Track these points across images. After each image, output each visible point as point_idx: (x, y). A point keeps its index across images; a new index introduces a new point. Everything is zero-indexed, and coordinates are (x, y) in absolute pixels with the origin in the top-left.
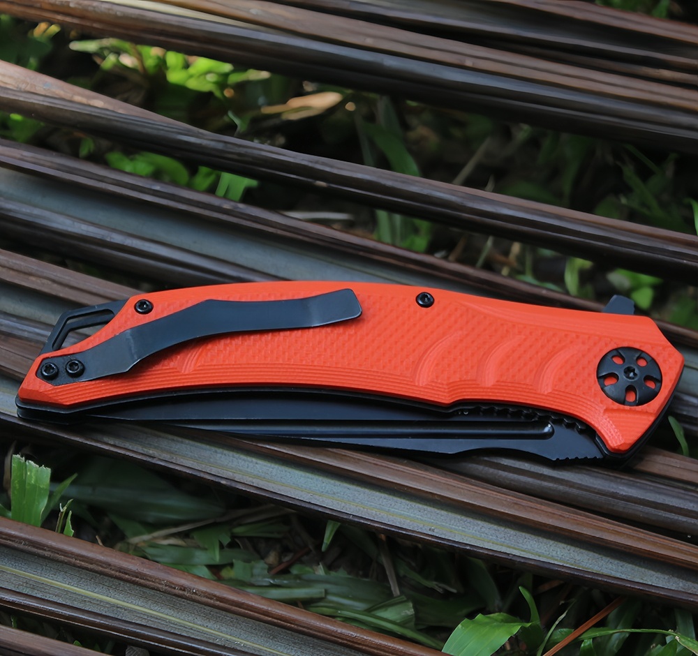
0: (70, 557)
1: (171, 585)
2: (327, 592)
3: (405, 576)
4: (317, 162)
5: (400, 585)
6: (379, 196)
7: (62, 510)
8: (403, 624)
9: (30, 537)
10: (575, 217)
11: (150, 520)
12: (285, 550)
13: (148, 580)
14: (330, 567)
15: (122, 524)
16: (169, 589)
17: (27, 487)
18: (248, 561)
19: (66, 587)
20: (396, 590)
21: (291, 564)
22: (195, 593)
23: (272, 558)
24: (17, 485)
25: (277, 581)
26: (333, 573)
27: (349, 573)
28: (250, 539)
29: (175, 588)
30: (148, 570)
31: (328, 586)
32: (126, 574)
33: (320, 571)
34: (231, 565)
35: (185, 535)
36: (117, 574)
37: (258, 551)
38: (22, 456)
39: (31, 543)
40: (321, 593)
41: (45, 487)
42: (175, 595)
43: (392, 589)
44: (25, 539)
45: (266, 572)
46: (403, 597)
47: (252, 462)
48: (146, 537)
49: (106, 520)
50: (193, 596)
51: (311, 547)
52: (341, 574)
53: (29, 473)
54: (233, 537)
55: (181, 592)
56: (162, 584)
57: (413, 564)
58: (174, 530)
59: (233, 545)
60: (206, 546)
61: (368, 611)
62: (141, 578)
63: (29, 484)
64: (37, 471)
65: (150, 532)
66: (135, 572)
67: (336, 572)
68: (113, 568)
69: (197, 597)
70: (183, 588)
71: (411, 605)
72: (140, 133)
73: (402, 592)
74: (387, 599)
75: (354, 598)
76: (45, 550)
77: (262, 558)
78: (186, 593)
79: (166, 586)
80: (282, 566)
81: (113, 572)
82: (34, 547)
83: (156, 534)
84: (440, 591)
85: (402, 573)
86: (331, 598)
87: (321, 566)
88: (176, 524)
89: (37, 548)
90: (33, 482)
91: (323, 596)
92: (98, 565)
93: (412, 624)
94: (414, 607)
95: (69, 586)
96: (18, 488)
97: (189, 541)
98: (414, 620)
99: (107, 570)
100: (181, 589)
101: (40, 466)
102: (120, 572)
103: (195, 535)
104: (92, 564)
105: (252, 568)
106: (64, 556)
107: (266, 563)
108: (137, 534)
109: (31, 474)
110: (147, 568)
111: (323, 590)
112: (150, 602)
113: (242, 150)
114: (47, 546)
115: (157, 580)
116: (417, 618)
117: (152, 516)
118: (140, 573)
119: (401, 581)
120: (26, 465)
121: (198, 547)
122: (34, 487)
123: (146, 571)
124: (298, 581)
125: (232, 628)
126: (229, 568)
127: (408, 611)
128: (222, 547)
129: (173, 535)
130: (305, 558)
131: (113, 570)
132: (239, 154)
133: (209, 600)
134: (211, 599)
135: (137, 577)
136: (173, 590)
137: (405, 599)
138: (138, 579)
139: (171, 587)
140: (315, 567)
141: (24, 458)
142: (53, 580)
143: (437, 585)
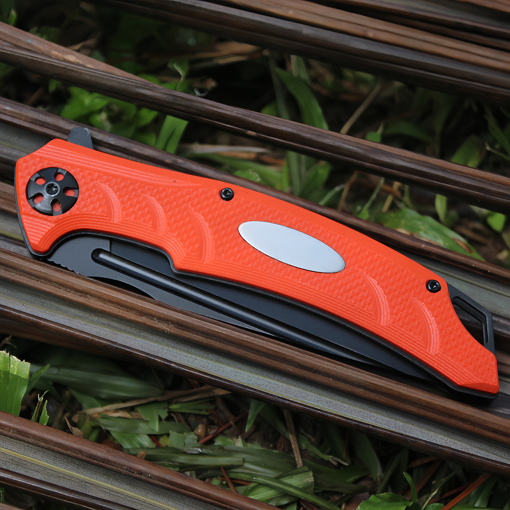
0: (49, 444)
1: (131, 469)
2: (244, 461)
3: (306, 449)
4: (249, 116)
5: (302, 456)
6: (298, 145)
7: (39, 399)
8: (304, 489)
9: (18, 427)
10: (455, 169)
11: (103, 396)
12: (210, 423)
13: (112, 465)
14: (246, 440)
15: (80, 397)
16: (129, 473)
17: (10, 377)
18: (181, 432)
19: (44, 464)
20: (299, 461)
21: (215, 436)
22: (150, 477)
23: (200, 430)
24: (2, 375)
25: (204, 451)
26: (249, 445)
27: (262, 446)
28: (183, 414)
29: (134, 473)
30: (113, 457)
31: (245, 456)
32: (95, 459)
33: (239, 443)
34: (168, 435)
35: (131, 409)
36: (88, 459)
37: (189, 424)
38: (7, 352)
39: (19, 432)
40: (240, 461)
41: (25, 378)
42: (134, 478)
43: (296, 459)
44: (14, 429)
45: (196, 442)
46: (306, 467)
47: (192, 358)
48: (100, 409)
49: (67, 393)
50: (149, 479)
51: (232, 423)
52: (256, 446)
53: (12, 366)
54: (170, 412)
55: (138, 476)
56: (124, 469)
57: (313, 440)
58: (122, 405)
59: (169, 418)
60: (148, 419)
61: (277, 479)
62: (106, 464)
63: (12, 374)
64: (19, 365)
65: (103, 405)
66: (102, 458)
67: (252, 443)
68: (84, 454)
69: (152, 481)
70: (140, 473)
71: (311, 474)
72: (105, 85)
73: (304, 464)
74: (292, 468)
75: (266, 466)
76: (29, 438)
77: (193, 430)
78: (142, 477)
79: (127, 470)
80: (209, 437)
81: (84, 458)
82: (21, 434)
83: (108, 407)
84: (335, 464)
85: (304, 446)
86: (246, 465)
87: (240, 439)
88: (124, 400)
89: (23, 436)
90: (15, 373)
91: (241, 463)
92: (72, 451)
93: (312, 489)
94: (314, 476)
95: (46, 463)
96: (3, 377)
97: (133, 413)
98: (314, 485)
99: (80, 456)
100: (138, 474)
101: (22, 360)
102: (90, 457)
103: (139, 410)
104: (67, 450)
105: (185, 438)
106: (45, 443)
107: (195, 435)
108: (92, 406)
109: (14, 366)
110: (111, 456)
111: (242, 459)
112: (111, 479)
113: (189, 104)
114: (32, 435)
115: (120, 466)
116: (316, 484)
117: (105, 393)
118: (106, 459)
119: (303, 452)
120: (10, 359)
121: (142, 420)
122: (16, 378)
123: (111, 458)
124: (221, 451)
125: (177, 502)
126: (165, 436)
127: (308, 479)
128: (160, 419)
129: (122, 409)
130: (227, 431)
131: (84, 456)
132: (186, 106)
133: (161, 483)
134: (163, 482)
135: (103, 462)
136: (132, 474)
137: (307, 469)
138: (104, 464)
139: (131, 471)
140: (235, 439)
141: (8, 354)
142: (33, 458)
143: (332, 459)
